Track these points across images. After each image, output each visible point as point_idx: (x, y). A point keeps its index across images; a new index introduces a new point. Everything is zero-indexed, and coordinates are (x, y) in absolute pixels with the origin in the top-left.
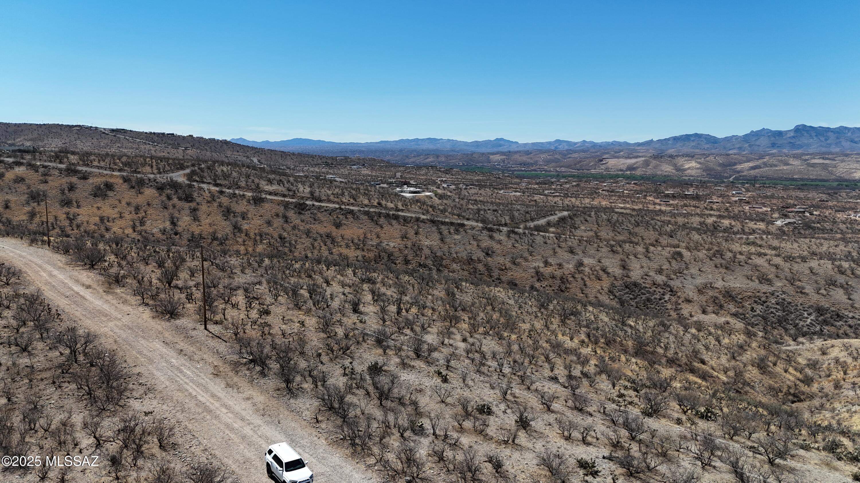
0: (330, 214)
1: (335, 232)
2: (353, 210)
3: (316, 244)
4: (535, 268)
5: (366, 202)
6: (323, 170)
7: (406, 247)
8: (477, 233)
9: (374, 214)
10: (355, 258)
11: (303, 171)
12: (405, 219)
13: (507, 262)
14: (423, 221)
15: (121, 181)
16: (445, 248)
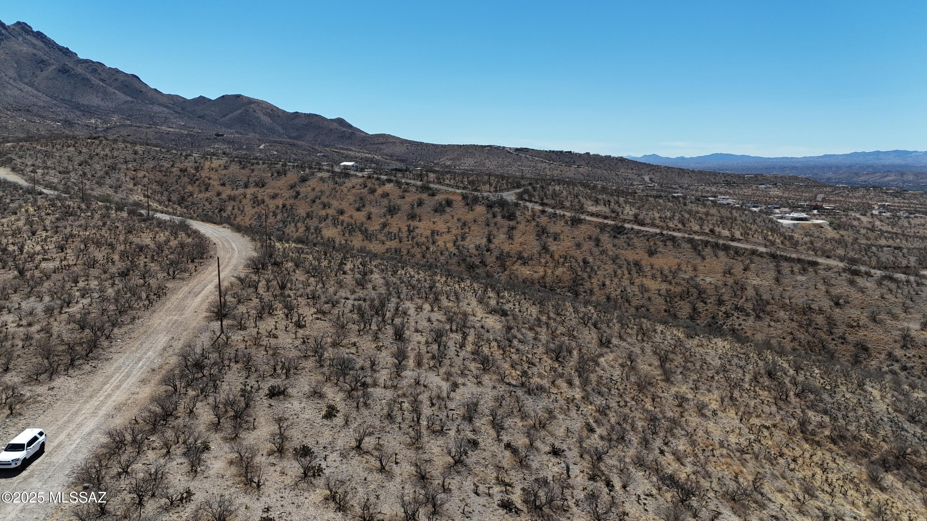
0: (648, 240)
1: (645, 260)
2: (674, 237)
3: (619, 272)
4: (902, 330)
5: (696, 228)
6: (722, 190)
7: (726, 285)
8: (833, 275)
9: (699, 242)
10: (657, 292)
11: (697, 191)
12: (737, 251)
13: (862, 317)
14: (761, 255)
15: (460, 198)
16: (778, 291)
